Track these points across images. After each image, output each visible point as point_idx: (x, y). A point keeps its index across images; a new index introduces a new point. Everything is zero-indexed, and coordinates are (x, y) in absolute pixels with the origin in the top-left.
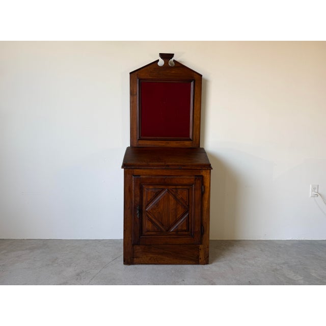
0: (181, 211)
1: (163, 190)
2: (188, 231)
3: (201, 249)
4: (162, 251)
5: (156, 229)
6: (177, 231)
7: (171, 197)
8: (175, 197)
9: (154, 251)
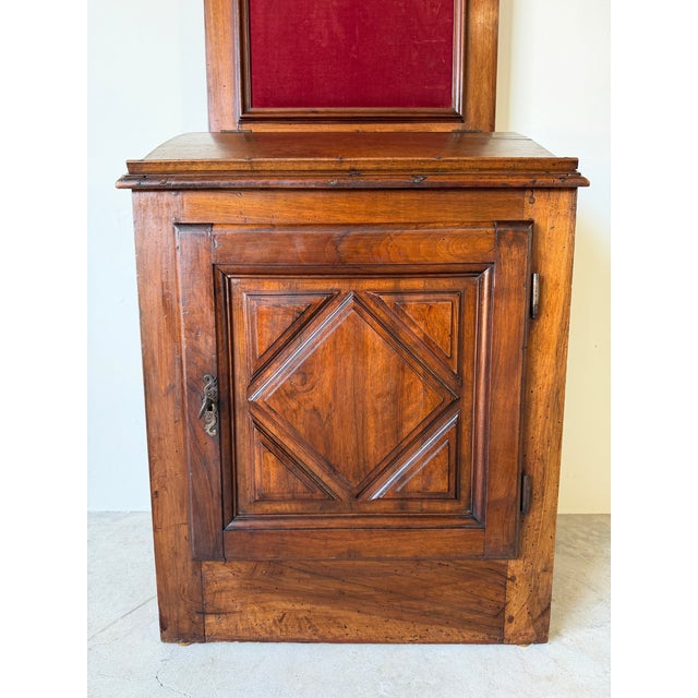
0: (420, 402)
1: (330, 298)
2: (457, 497)
3: (513, 579)
4: (333, 586)
5: (300, 488)
6: (401, 498)
7: (373, 337)
8: (392, 335)
9: (294, 585)
